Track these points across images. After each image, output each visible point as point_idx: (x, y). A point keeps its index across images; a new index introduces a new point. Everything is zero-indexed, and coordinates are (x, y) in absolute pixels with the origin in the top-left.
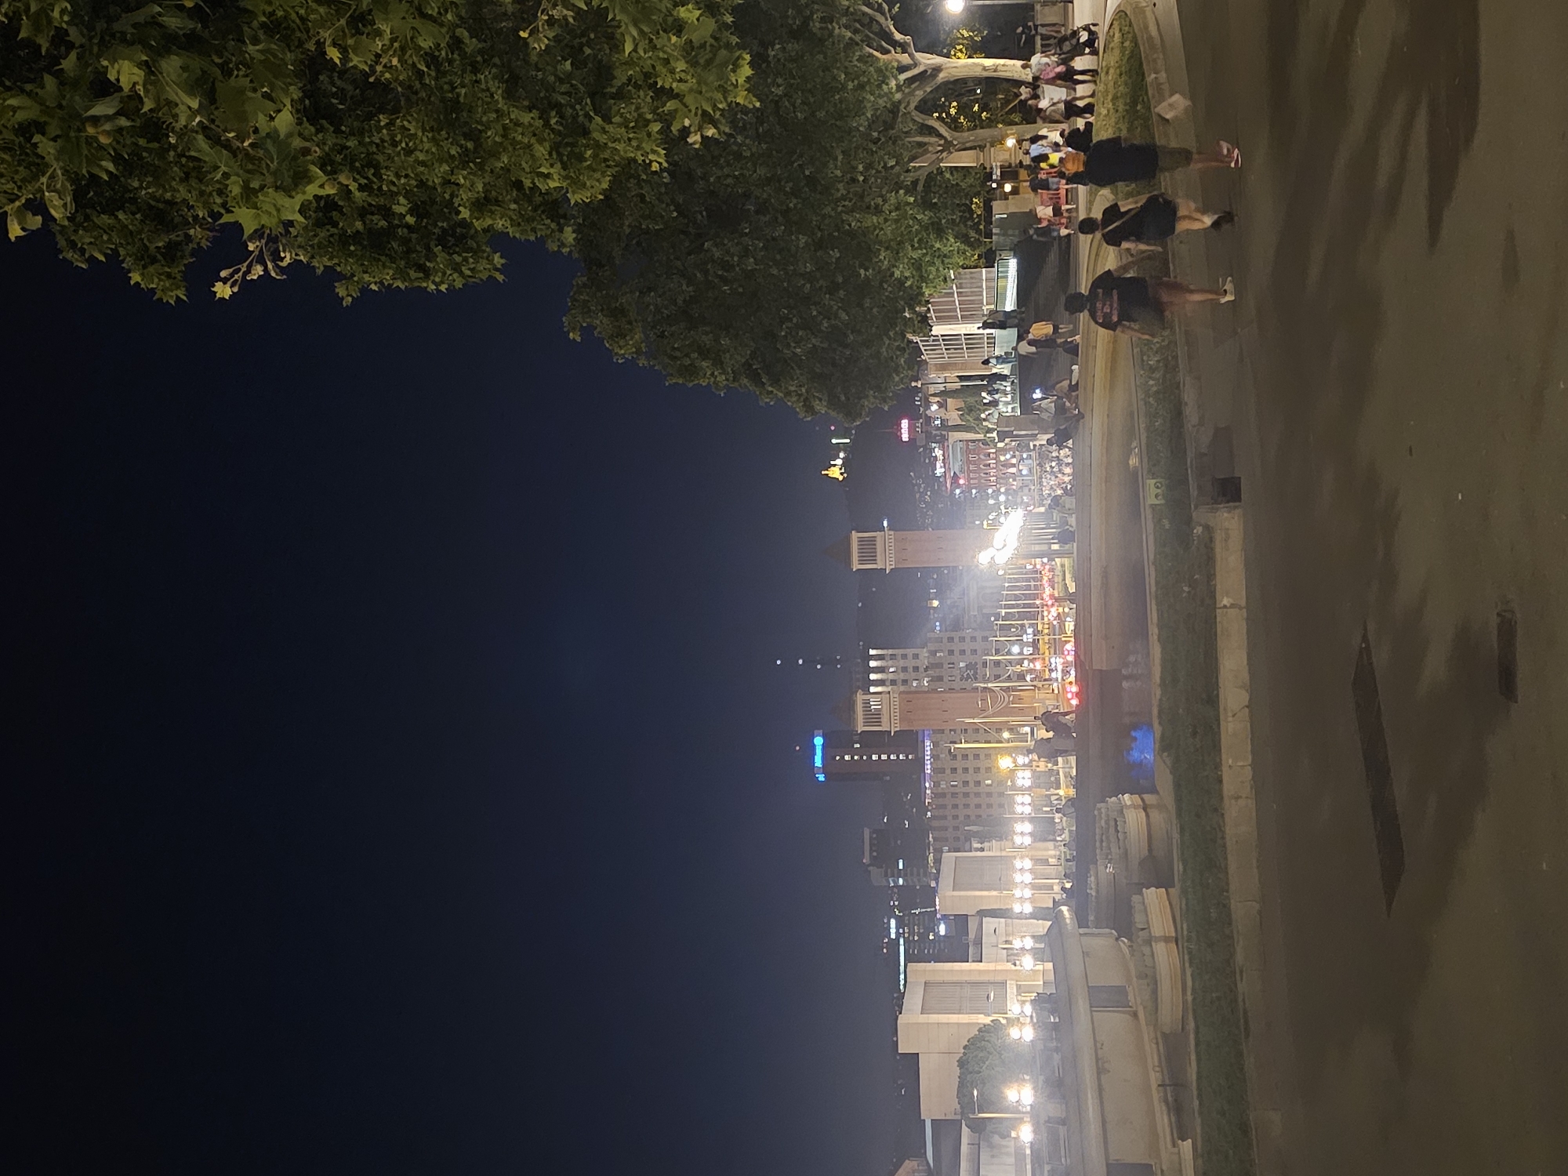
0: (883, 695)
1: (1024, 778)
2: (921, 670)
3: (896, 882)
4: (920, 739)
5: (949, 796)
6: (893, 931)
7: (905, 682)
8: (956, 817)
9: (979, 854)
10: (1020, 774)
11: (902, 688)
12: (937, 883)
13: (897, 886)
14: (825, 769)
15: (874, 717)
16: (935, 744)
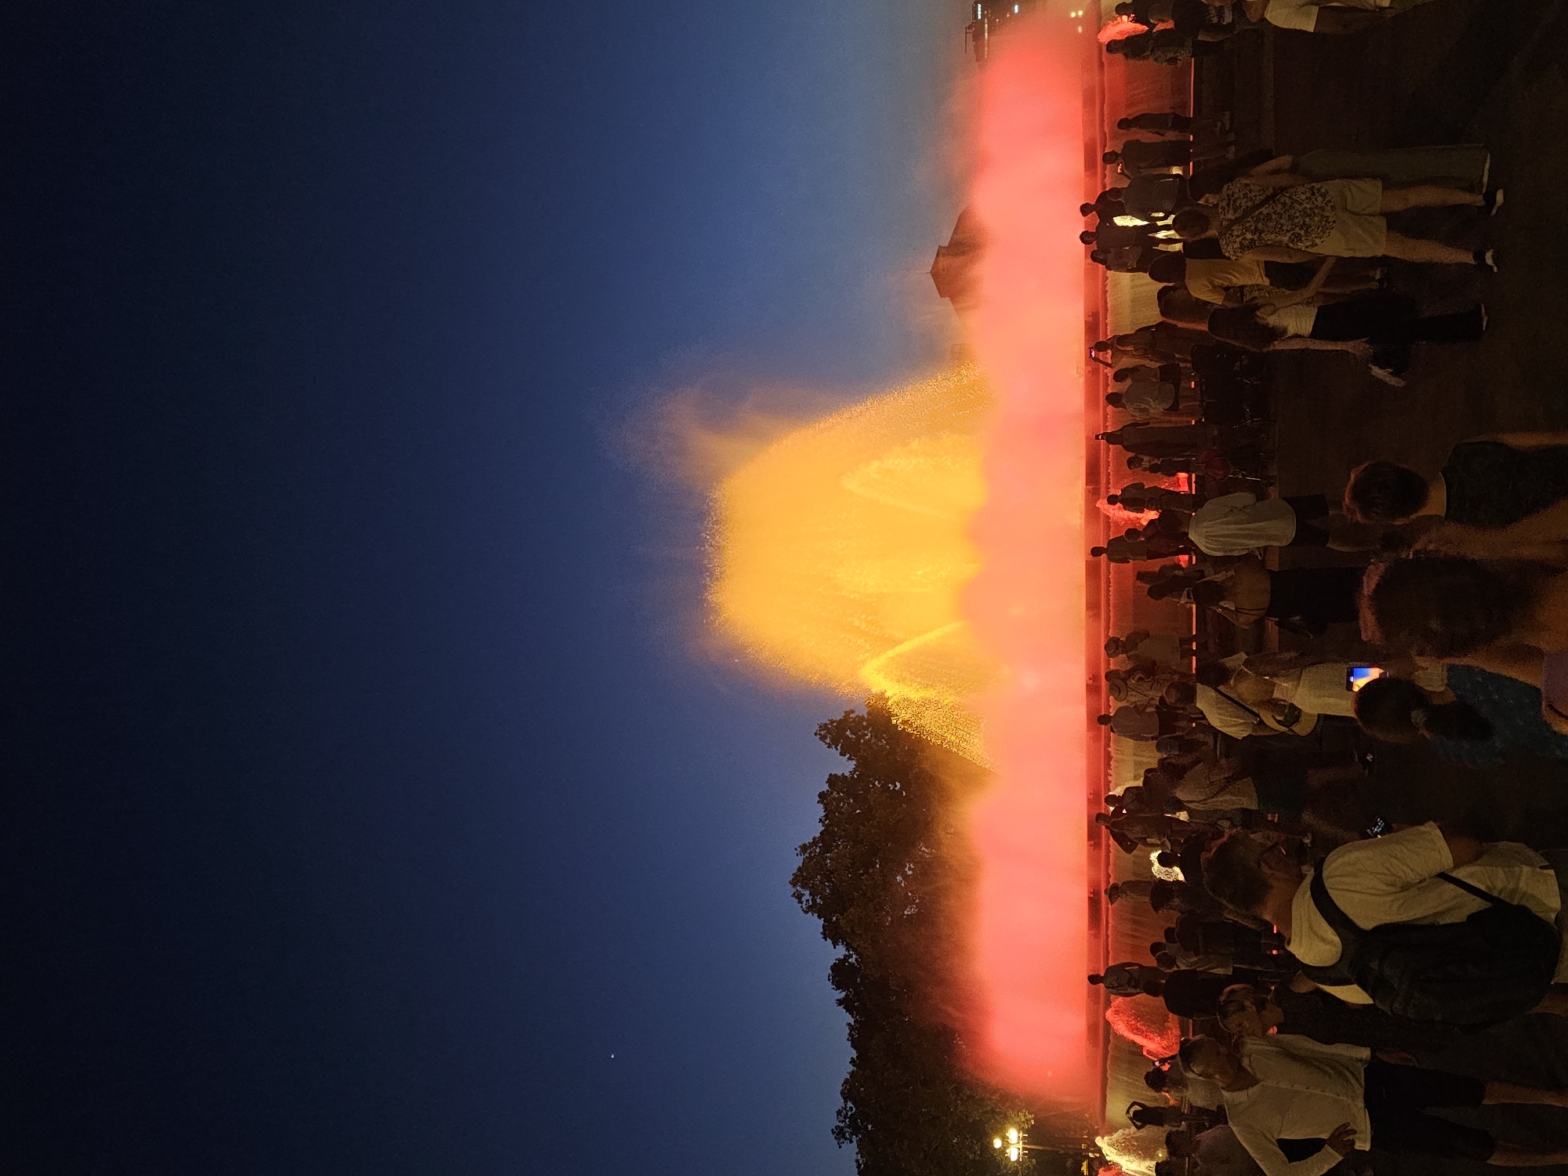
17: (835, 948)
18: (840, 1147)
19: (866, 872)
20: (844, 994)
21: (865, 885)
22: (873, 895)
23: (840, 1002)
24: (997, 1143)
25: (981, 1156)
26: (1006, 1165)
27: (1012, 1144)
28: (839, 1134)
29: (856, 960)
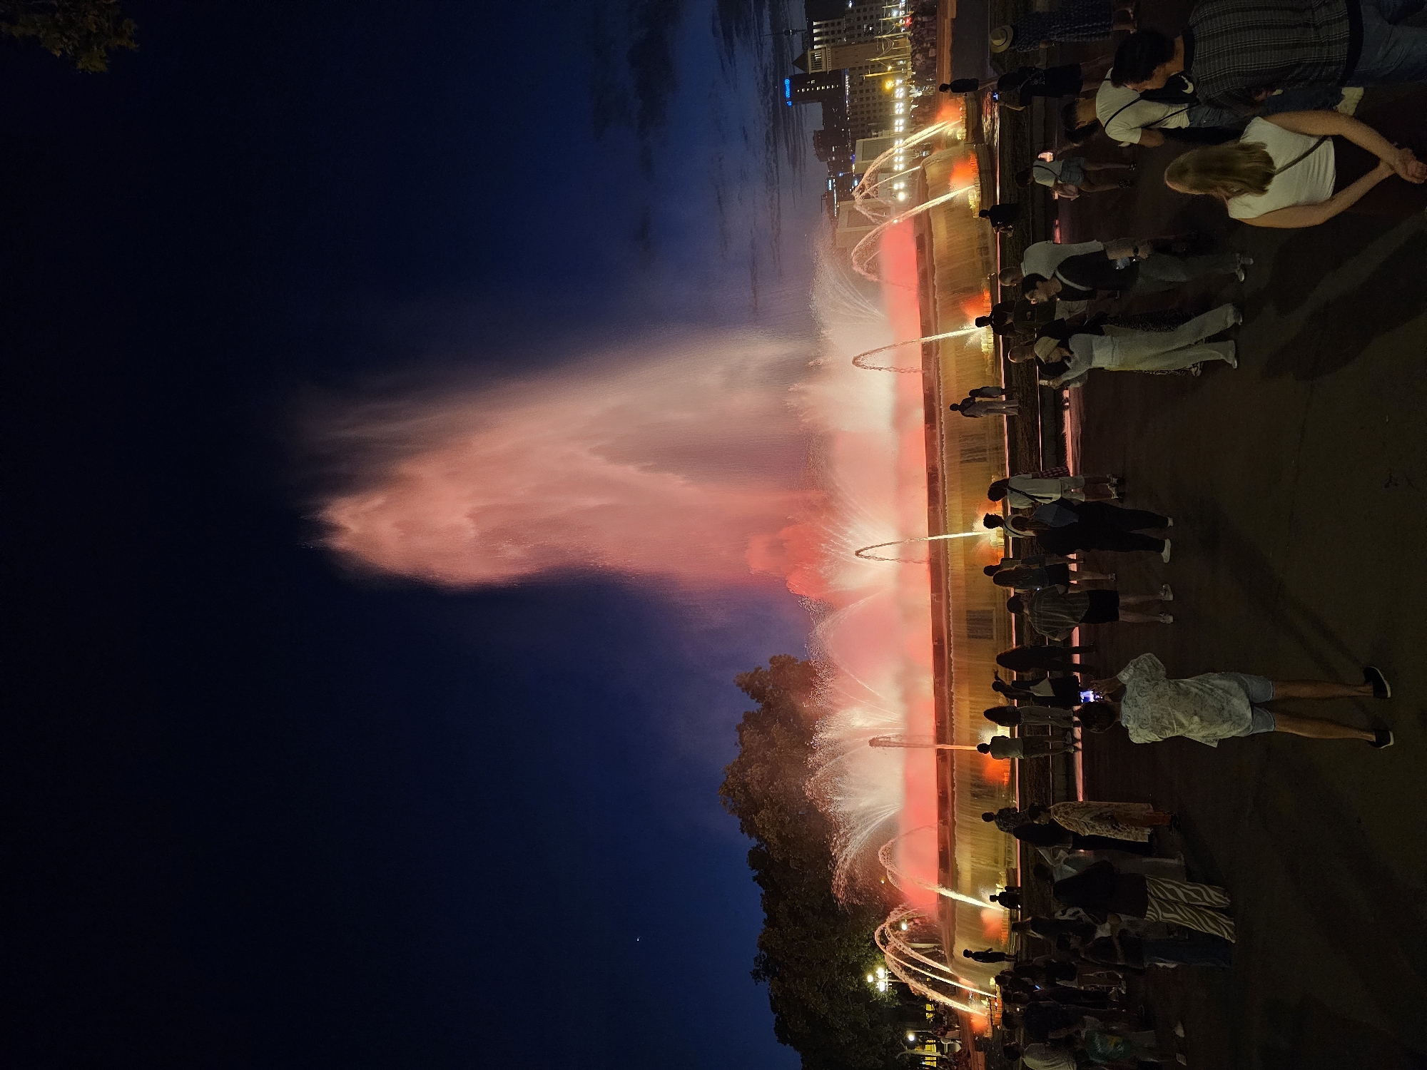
0: (823, 50)
1: (900, 93)
2: (842, 32)
3: (831, 159)
4: (843, 74)
5: (859, 107)
6: (830, 186)
7: (833, 41)
8: (862, 119)
9: (875, 139)
10: (898, 90)
11: (832, 44)
12: (853, 157)
13: (832, 161)
14: (791, 99)
15: (818, 64)
16: (851, 78)
17: (750, 839)
18: (757, 984)
19: (772, 784)
20: (757, 872)
21: (772, 794)
22: (777, 801)
23: (755, 879)
24: (870, 979)
25: (858, 988)
26: (876, 995)
27: (879, 980)
28: (756, 975)
29: (766, 848)
